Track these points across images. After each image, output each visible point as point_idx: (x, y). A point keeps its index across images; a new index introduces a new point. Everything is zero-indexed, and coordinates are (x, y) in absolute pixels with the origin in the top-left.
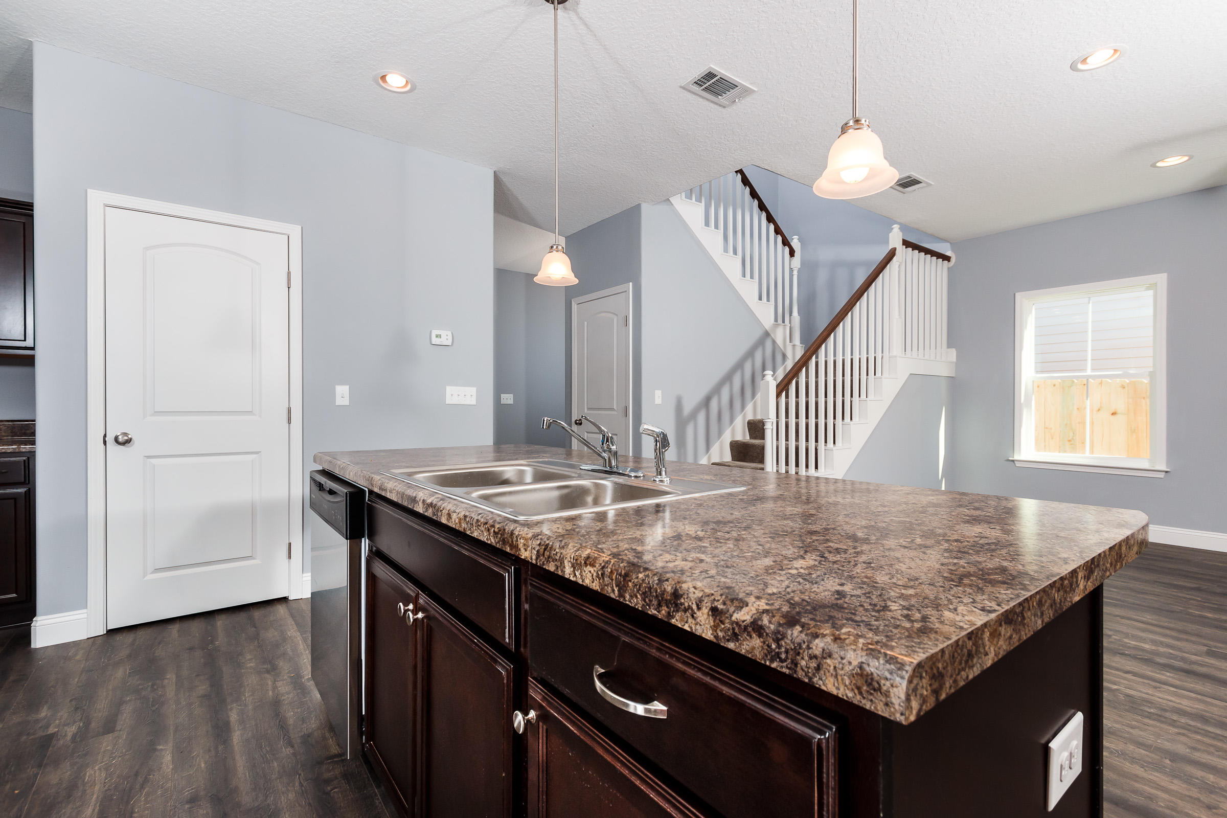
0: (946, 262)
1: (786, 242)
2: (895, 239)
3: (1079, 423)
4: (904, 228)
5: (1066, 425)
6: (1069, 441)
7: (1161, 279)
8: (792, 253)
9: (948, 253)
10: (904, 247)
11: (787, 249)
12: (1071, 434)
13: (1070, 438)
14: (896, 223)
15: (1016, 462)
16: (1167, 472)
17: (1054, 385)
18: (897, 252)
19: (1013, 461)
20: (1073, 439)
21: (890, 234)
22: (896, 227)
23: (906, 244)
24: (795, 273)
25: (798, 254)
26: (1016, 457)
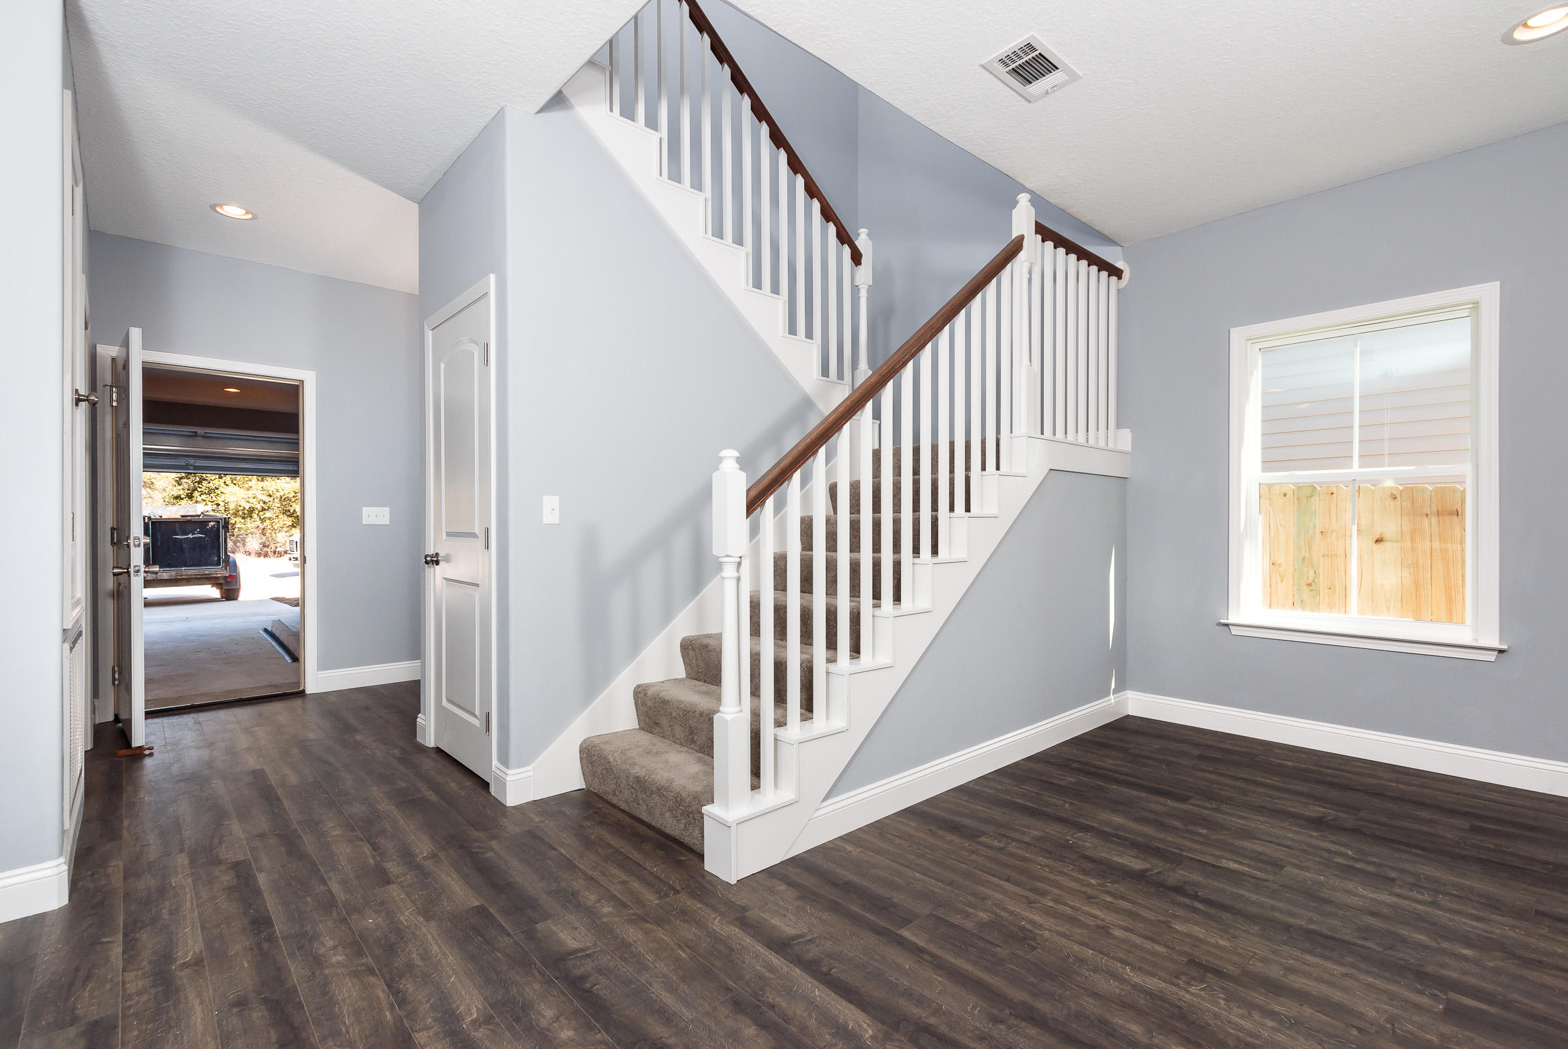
0: (1114, 279)
1: (844, 237)
2: (1022, 220)
3: (1324, 556)
4: (1037, 201)
5: (1304, 558)
6: (1309, 585)
7: (1489, 294)
8: (857, 258)
9: (1119, 264)
10: (1039, 237)
11: (847, 250)
12: (1312, 574)
13: (1309, 582)
14: (1024, 189)
15: (1231, 627)
16: (1501, 651)
17: (1285, 495)
18: (1025, 243)
19: (1227, 625)
20: (1314, 581)
21: (1013, 211)
22: (1024, 199)
23: (1044, 232)
24: (863, 293)
25: (866, 259)
26: (1231, 620)
